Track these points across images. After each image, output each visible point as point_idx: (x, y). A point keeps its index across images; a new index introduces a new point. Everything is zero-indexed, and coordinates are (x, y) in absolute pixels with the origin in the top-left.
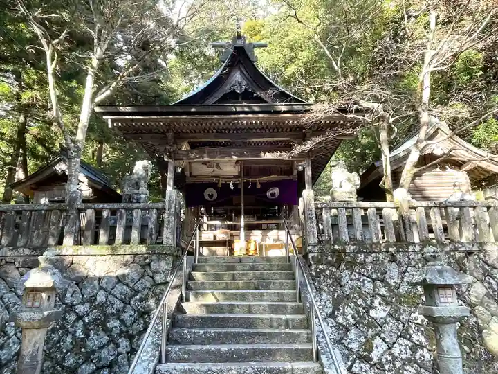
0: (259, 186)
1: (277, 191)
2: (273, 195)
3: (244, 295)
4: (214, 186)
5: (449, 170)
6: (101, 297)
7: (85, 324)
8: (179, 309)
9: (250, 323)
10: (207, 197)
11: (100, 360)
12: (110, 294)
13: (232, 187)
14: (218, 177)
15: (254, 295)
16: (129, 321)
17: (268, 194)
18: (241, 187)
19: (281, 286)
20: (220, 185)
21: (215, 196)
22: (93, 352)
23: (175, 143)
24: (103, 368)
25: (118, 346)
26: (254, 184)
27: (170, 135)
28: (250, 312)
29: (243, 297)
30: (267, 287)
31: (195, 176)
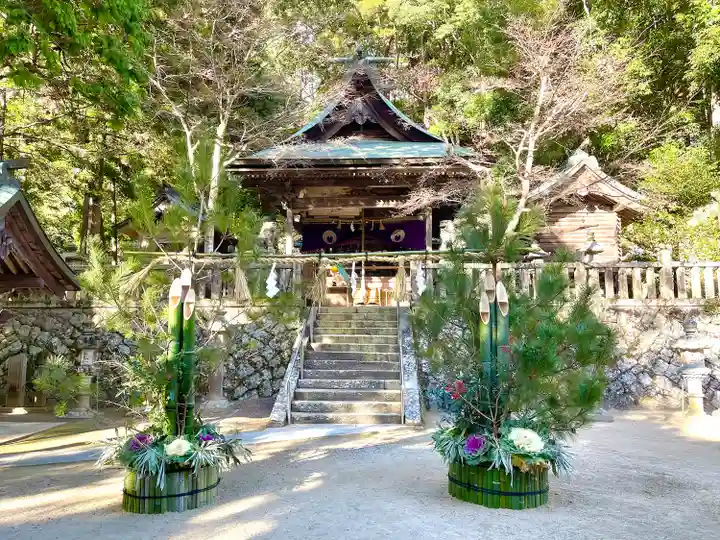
0: (382, 228)
1: (402, 233)
2: (398, 238)
3: (357, 338)
4: (333, 227)
5: (598, 210)
6: (245, 340)
7: (235, 359)
8: (309, 347)
9: (360, 357)
10: (325, 240)
11: (249, 384)
12: (252, 337)
13: (353, 229)
14: (337, 217)
15: (365, 338)
16: (269, 357)
17: (393, 237)
18: (362, 229)
19: (387, 333)
20: (339, 227)
21: (335, 239)
22: (244, 379)
23: (293, 191)
24: (253, 389)
25: (262, 375)
26: (377, 225)
27: (288, 184)
28: (361, 350)
29: (357, 340)
30: (376, 333)
31: (312, 217)
